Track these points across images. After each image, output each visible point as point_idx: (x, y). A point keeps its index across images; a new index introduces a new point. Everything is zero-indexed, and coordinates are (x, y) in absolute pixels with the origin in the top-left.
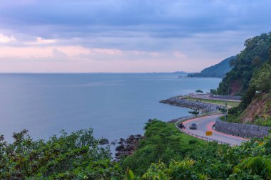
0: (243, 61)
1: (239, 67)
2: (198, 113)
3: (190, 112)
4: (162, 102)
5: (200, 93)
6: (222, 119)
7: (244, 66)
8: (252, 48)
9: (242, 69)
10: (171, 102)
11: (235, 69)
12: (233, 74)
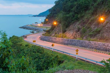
0: (54, 10)
1: (53, 12)
2: (34, 32)
3: (30, 32)
4: (20, 28)
5: (37, 24)
6: (43, 35)
7: (54, 12)
8: (58, 5)
9: (54, 13)
10: (24, 28)
11: (51, 13)
12: (50, 15)
